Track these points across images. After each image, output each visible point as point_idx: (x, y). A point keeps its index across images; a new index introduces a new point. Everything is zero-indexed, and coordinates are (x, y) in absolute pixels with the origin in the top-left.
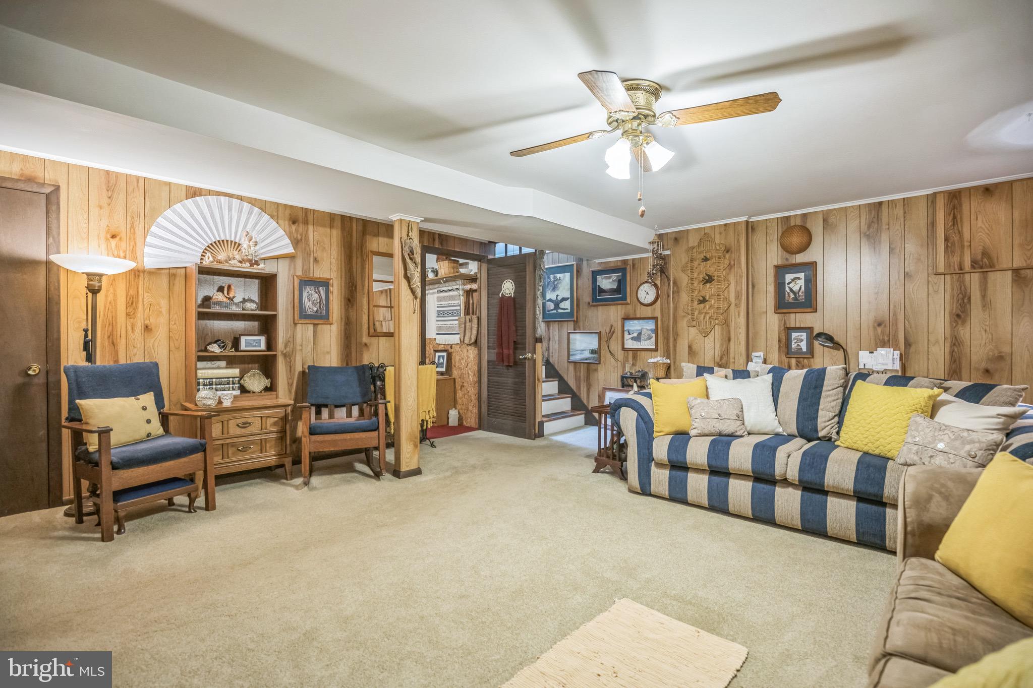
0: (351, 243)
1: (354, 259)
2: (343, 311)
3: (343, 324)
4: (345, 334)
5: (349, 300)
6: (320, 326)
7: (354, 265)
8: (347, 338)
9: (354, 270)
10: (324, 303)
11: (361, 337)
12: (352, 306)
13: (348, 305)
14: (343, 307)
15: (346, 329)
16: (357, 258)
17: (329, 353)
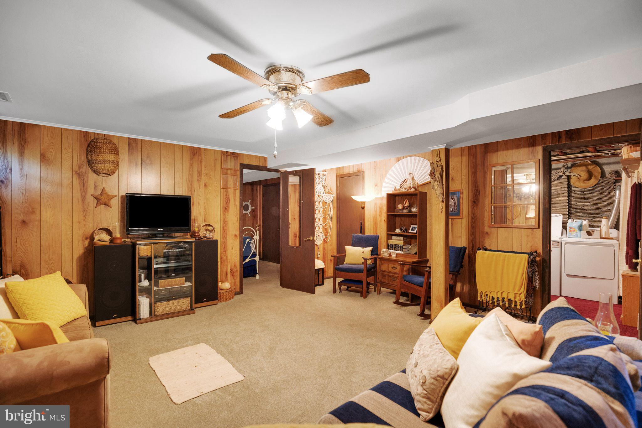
0: (476, 163)
1: (478, 173)
2: (470, 210)
3: (470, 218)
4: (472, 225)
5: (474, 202)
6: (455, 220)
7: (478, 177)
8: (473, 228)
9: (478, 180)
10: (457, 205)
11: (484, 227)
12: (477, 205)
13: (473, 205)
14: (470, 206)
15: (472, 222)
16: (480, 171)
17: (461, 237)
